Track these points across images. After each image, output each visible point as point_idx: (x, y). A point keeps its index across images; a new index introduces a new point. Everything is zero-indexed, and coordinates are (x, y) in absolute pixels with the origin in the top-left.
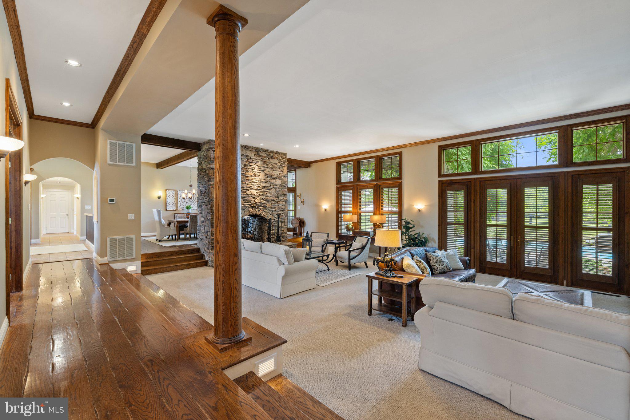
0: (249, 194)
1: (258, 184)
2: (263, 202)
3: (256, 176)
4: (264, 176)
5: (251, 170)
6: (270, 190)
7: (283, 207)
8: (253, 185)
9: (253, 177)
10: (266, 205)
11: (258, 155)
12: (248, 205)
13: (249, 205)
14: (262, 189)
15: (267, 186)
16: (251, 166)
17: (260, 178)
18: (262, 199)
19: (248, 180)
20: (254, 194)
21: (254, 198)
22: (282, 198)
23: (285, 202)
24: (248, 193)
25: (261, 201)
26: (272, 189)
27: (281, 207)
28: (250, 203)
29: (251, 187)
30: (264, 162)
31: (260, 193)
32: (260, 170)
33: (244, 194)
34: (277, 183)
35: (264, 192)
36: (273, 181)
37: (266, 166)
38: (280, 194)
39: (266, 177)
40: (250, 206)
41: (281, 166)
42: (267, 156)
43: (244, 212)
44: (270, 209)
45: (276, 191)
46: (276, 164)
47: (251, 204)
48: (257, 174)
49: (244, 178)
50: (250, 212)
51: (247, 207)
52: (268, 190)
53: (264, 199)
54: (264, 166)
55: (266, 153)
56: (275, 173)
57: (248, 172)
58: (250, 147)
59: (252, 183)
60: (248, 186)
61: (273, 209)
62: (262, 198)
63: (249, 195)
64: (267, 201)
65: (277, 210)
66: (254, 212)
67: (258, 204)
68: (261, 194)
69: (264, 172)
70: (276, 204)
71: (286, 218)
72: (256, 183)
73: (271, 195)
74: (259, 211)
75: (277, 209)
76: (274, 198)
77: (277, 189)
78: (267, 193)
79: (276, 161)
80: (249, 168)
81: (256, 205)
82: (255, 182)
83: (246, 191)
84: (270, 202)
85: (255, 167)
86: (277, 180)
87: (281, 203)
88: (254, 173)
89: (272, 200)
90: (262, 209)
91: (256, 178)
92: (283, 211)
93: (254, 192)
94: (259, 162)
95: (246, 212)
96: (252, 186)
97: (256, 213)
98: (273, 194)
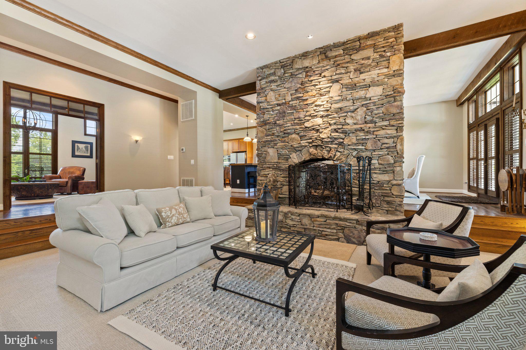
0: (308, 126)
1: (325, 106)
2: (335, 137)
3: (321, 95)
4: (339, 90)
5: (313, 87)
6: (353, 112)
7: (386, 141)
8: (316, 111)
9: (315, 99)
10: (342, 140)
11: (327, 57)
12: (307, 144)
13: (309, 143)
14: (334, 113)
15: (345, 106)
16: (312, 81)
17: (330, 96)
18: (336, 131)
19: (307, 104)
20: (319, 126)
21: (318, 131)
22: (386, 123)
23: (397, 130)
24: (307, 124)
25: (332, 134)
26: (357, 109)
27: (381, 141)
28: (311, 140)
29: (312, 115)
30: (339, 65)
31: (329, 122)
32: (331, 83)
33: (301, 128)
34: (370, 96)
35: (339, 117)
36: (362, 93)
37: (343, 71)
38: (378, 115)
39: (344, 90)
40: (311, 145)
41: (381, 56)
42: (346, 52)
43: (300, 154)
44: (353, 147)
45: (367, 111)
46: (368, 58)
47: (313, 142)
48: (324, 90)
49: (301, 103)
50: (310, 154)
51: (306, 146)
52: (347, 112)
53: (339, 131)
54: (338, 72)
55: (343, 47)
56: (364, 78)
57: (308, 92)
58: (311, 52)
59: (315, 108)
60: (308, 114)
61: (360, 147)
62: (335, 129)
63: (309, 128)
64: (345, 132)
65: (371, 148)
66: (319, 154)
67: (326, 140)
68: (332, 122)
69: (340, 83)
70: (367, 137)
71: (397, 164)
72: (322, 106)
73: (355, 122)
74: (329, 152)
75: (369, 145)
76: (362, 126)
77: (369, 108)
78: (345, 119)
79: (369, 52)
80: (307, 85)
81: (322, 142)
82: (320, 106)
83: (304, 123)
84: (354, 135)
85: (319, 80)
86: (370, 89)
87: (382, 132)
88: (319, 91)
89: (356, 130)
90: (335, 148)
91: (321, 97)
92: (387, 148)
93: (319, 121)
94: (327, 69)
95: (304, 154)
96: (314, 112)
97: (322, 156)
98: (359, 118)
